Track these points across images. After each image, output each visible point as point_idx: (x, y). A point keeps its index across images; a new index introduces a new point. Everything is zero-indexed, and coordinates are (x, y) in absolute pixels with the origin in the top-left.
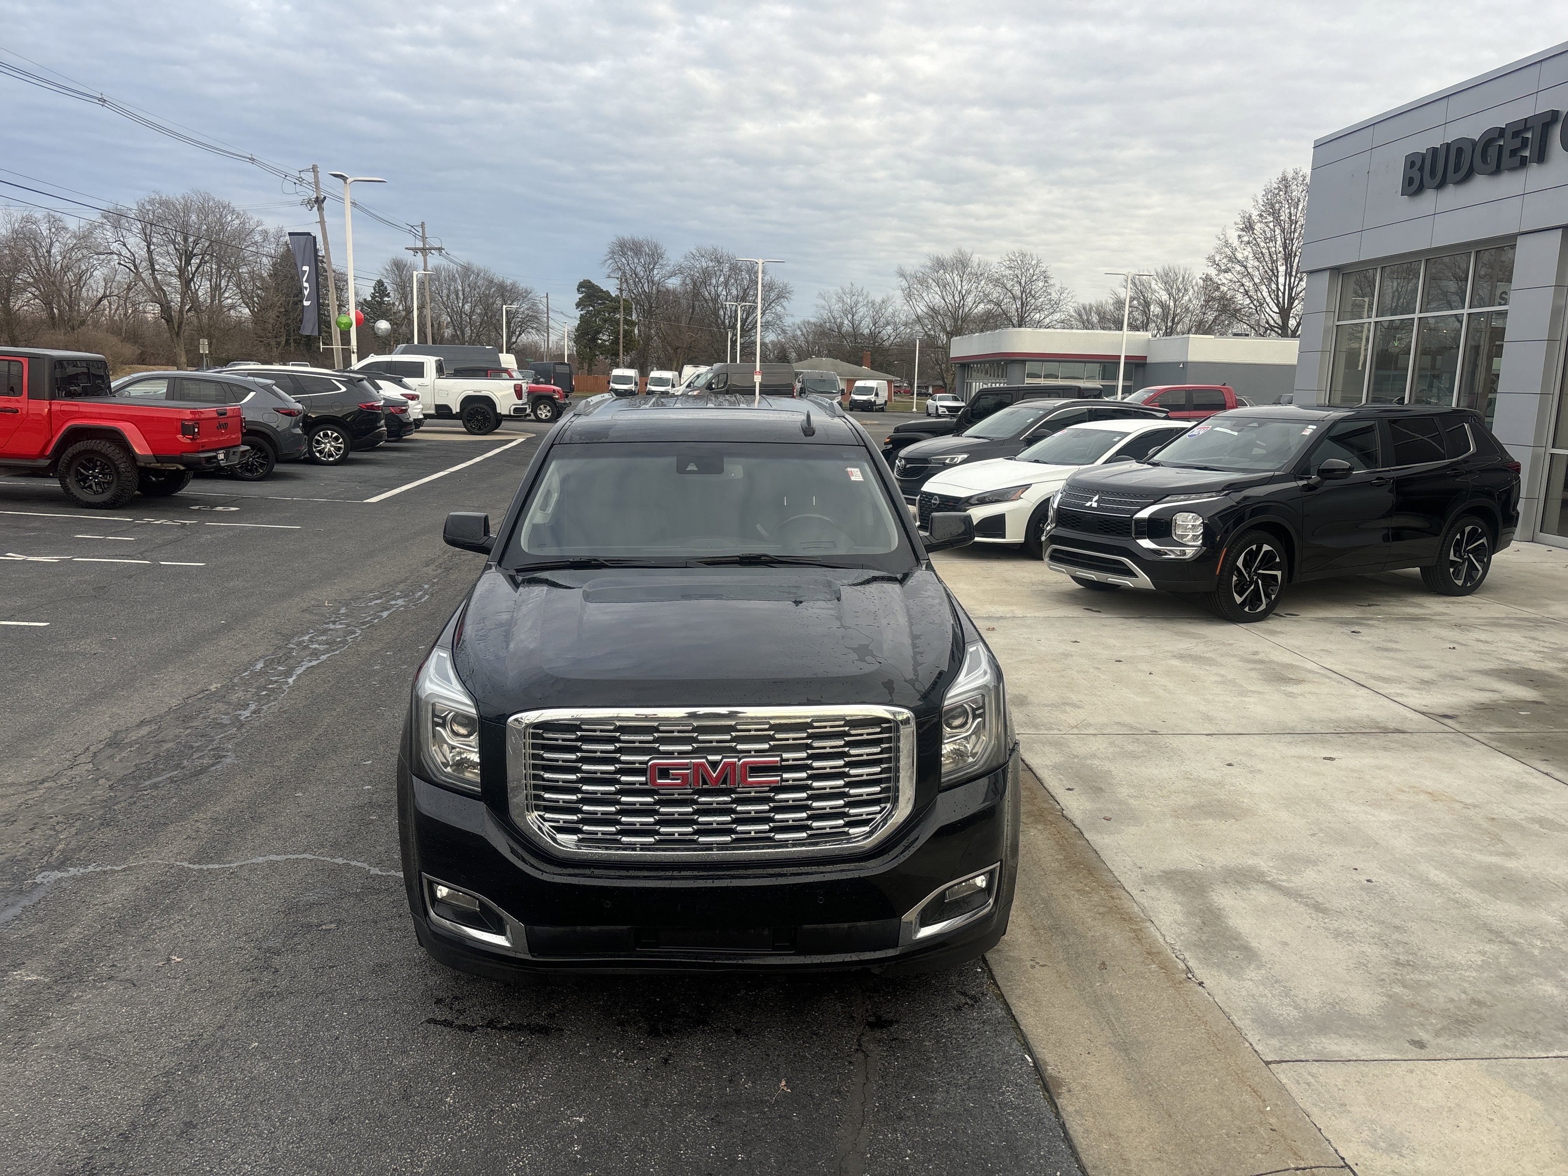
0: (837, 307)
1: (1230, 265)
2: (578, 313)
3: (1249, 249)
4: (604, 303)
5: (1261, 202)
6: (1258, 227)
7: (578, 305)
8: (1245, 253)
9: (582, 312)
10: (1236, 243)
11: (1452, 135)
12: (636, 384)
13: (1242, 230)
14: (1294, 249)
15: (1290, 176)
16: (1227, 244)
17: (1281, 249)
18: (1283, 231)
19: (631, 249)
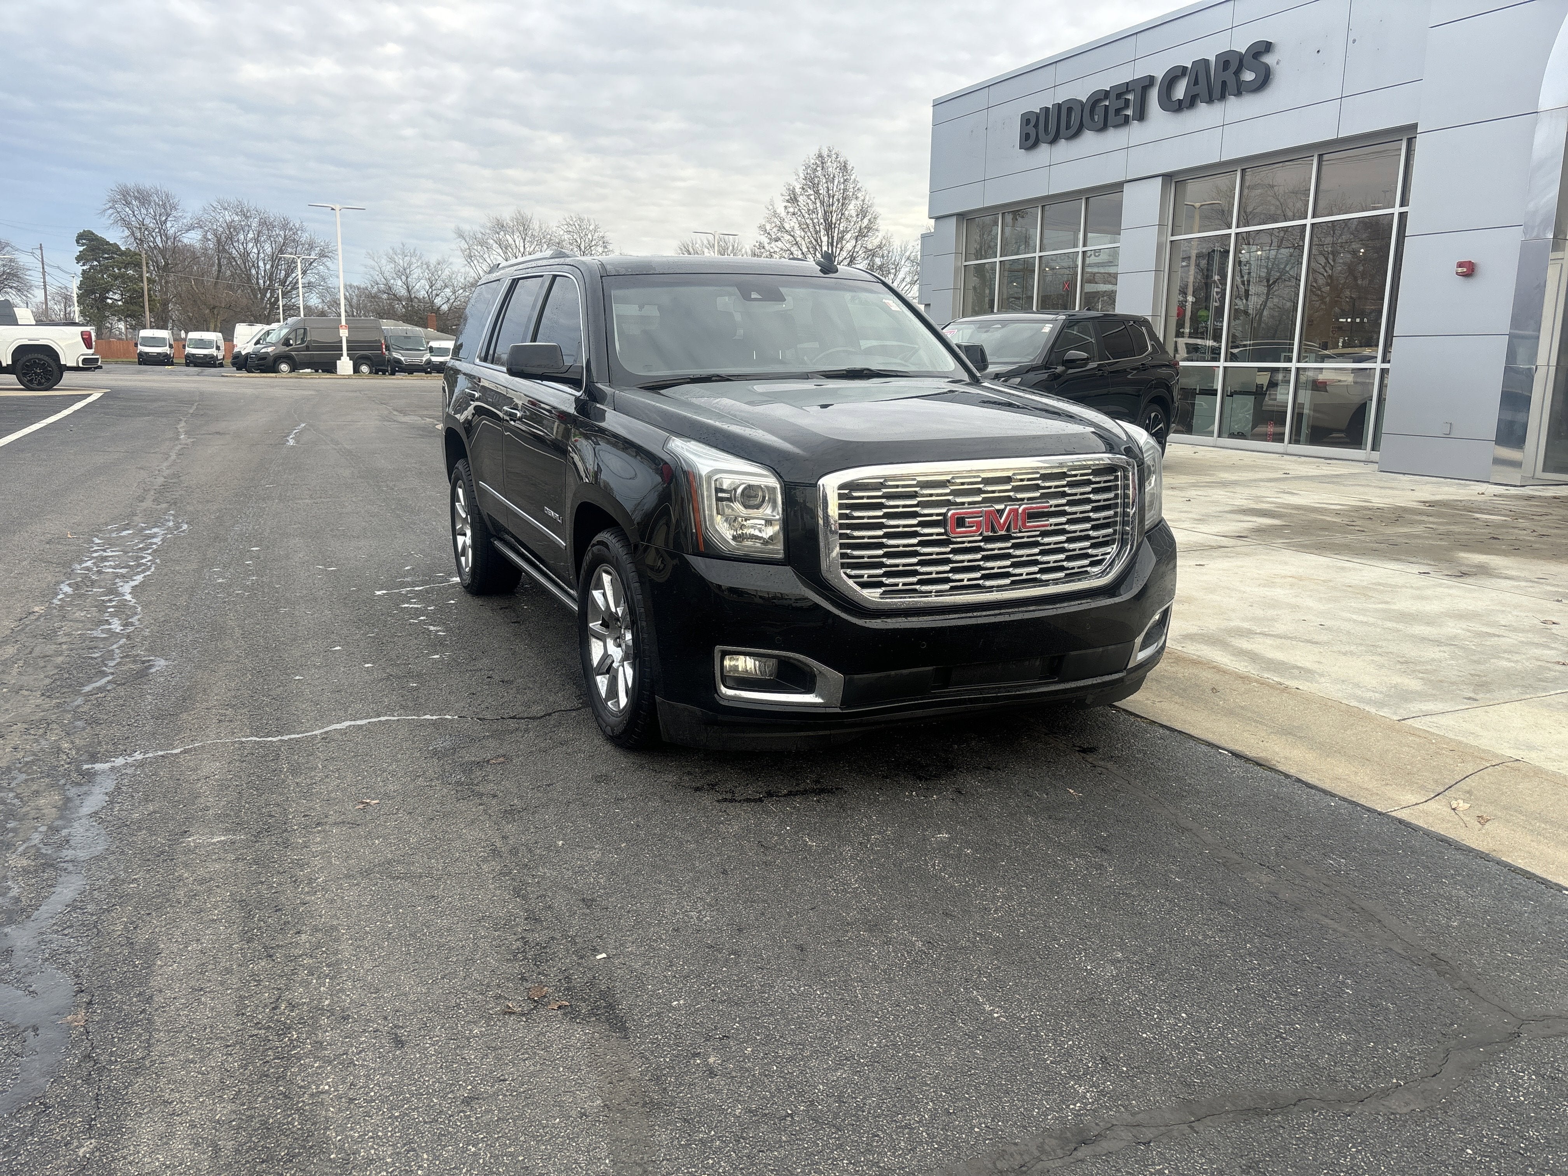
0: (388, 268)
1: (779, 234)
2: (79, 268)
3: (795, 220)
4: (112, 258)
5: (802, 176)
6: (801, 199)
7: (79, 259)
8: (791, 223)
9: (85, 268)
10: (783, 214)
11: (1062, 96)
12: (171, 346)
13: (788, 201)
14: (834, 221)
15: (825, 153)
16: (776, 215)
17: (822, 221)
18: (822, 203)
19: (136, 198)
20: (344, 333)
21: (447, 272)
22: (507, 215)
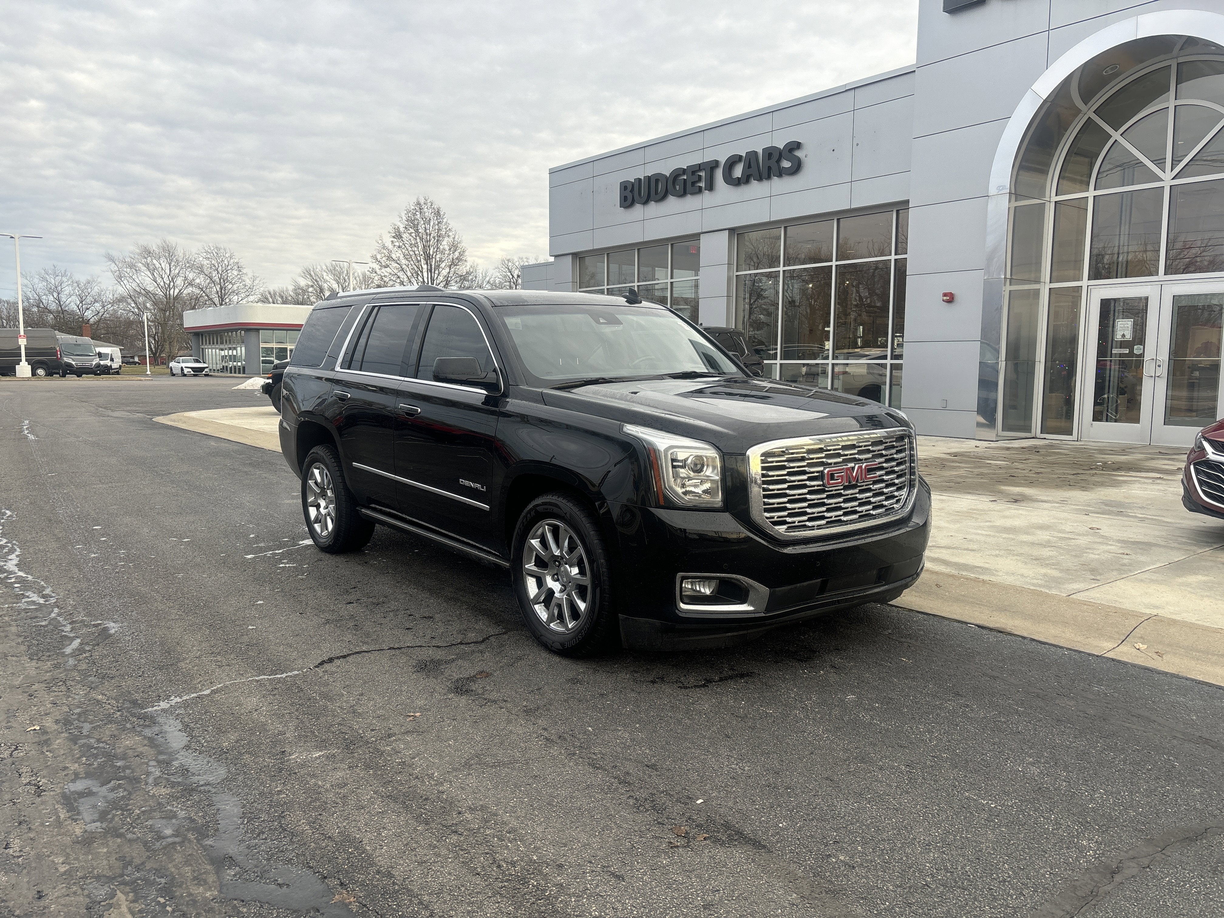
0: (40, 286)
1: (388, 262)
3: (400, 252)
5: (404, 218)
6: (404, 236)
8: (397, 254)
10: (390, 247)
11: (650, 171)
13: (394, 237)
14: (431, 253)
15: (422, 201)
16: (384, 247)
17: (422, 253)
18: (421, 239)
20: (23, 342)
21: (96, 289)
22: (154, 244)
